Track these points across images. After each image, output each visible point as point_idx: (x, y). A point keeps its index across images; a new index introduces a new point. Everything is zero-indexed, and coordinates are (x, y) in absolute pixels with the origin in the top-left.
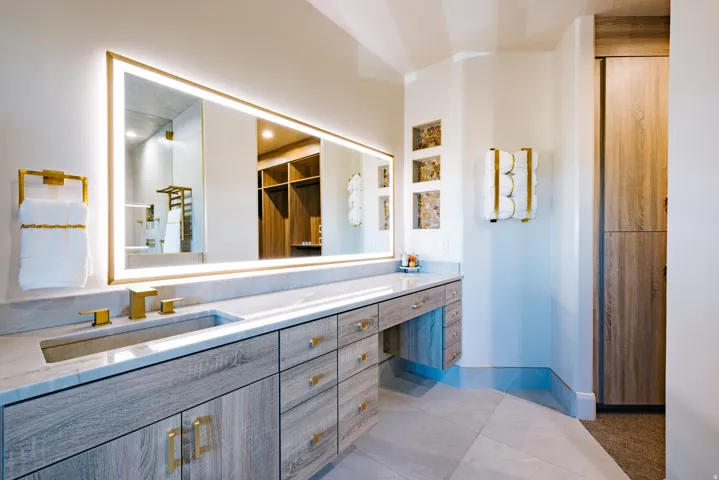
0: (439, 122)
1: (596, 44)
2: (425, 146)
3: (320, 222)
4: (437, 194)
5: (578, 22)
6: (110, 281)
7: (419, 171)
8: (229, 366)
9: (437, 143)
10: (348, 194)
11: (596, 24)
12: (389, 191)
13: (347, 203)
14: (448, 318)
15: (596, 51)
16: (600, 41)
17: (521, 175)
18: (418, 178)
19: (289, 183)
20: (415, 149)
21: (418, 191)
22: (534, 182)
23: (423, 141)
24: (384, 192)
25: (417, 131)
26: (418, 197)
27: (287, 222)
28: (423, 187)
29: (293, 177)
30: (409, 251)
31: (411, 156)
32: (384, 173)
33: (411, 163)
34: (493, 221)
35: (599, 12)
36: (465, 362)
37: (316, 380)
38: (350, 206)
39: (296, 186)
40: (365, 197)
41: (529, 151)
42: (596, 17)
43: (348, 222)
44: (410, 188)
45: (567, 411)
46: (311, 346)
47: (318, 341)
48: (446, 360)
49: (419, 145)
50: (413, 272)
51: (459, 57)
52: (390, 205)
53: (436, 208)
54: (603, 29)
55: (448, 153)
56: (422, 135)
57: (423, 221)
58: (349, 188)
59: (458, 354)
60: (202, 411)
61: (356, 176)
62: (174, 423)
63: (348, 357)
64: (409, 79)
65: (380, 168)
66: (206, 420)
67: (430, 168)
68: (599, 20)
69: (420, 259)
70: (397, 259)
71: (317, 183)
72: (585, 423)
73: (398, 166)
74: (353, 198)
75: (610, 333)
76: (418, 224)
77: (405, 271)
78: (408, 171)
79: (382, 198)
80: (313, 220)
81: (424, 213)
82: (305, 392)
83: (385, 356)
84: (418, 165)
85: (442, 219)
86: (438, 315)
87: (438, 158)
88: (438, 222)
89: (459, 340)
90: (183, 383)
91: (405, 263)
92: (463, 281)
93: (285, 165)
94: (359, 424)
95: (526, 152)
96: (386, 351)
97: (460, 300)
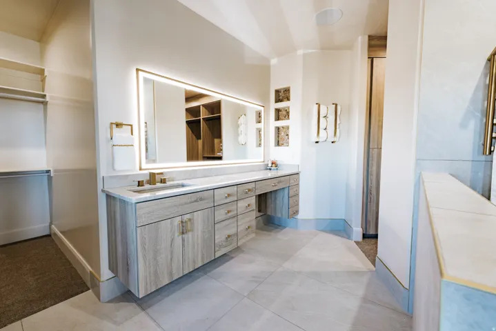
0: (289, 88)
1: (369, 51)
2: (281, 101)
3: (221, 142)
4: (288, 128)
5: (360, 38)
6: (141, 169)
7: (279, 114)
8: (196, 201)
9: (288, 100)
10: (238, 126)
11: (369, 40)
12: (261, 125)
13: (238, 131)
14: (292, 193)
15: (369, 55)
16: (371, 49)
17: (331, 117)
18: (278, 118)
19: (201, 118)
20: (276, 102)
21: (278, 125)
22: (338, 122)
23: (281, 98)
24: (259, 125)
25: (277, 92)
26: (278, 129)
27: (200, 142)
28: (280, 123)
29: (204, 114)
30: (273, 158)
31: (274, 106)
32: (259, 115)
33: (274, 110)
34: (317, 142)
35: (370, 34)
36: (301, 216)
37: (229, 212)
38: (240, 132)
39: (206, 120)
40: (248, 127)
41: (336, 105)
42: (369, 36)
43: (238, 143)
44: (274, 124)
45: (349, 237)
46: (226, 197)
47: (229, 195)
48: (290, 214)
49: (278, 100)
50: (274, 170)
51: (300, 52)
52: (262, 133)
53: (287, 135)
54: (373, 42)
55: (293, 105)
56: (281, 94)
57: (280, 142)
58: (239, 122)
59: (297, 212)
60: (188, 216)
61: (243, 116)
62: (179, 219)
63: (242, 205)
64: (274, 61)
65: (256, 112)
66: (190, 220)
67: (284, 113)
68: (371, 38)
69: (278, 163)
70: (266, 163)
71: (219, 118)
72: (357, 243)
73: (267, 111)
74: (242, 128)
75: (371, 198)
76: (278, 144)
77: (270, 169)
78: (272, 114)
79: (257, 129)
80: (216, 141)
81: (281, 137)
82: (224, 217)
83: (259, 214)
84: (278, 111)
85: (290, 140)
86: (286, 191)
87: (289, 108)
88: (288, 143)
89: (298, 205)
90: (182, 205)
91: (270, 165)
92: (300, 174)
93: (199, 107)
94: (247, 235)
95: (334, 105)
96: (259, 211)
97: (298, 184)
